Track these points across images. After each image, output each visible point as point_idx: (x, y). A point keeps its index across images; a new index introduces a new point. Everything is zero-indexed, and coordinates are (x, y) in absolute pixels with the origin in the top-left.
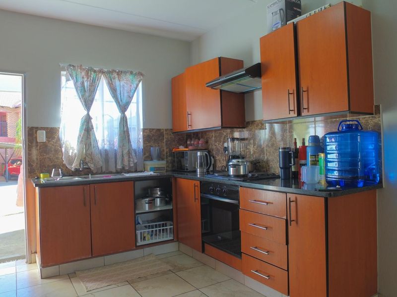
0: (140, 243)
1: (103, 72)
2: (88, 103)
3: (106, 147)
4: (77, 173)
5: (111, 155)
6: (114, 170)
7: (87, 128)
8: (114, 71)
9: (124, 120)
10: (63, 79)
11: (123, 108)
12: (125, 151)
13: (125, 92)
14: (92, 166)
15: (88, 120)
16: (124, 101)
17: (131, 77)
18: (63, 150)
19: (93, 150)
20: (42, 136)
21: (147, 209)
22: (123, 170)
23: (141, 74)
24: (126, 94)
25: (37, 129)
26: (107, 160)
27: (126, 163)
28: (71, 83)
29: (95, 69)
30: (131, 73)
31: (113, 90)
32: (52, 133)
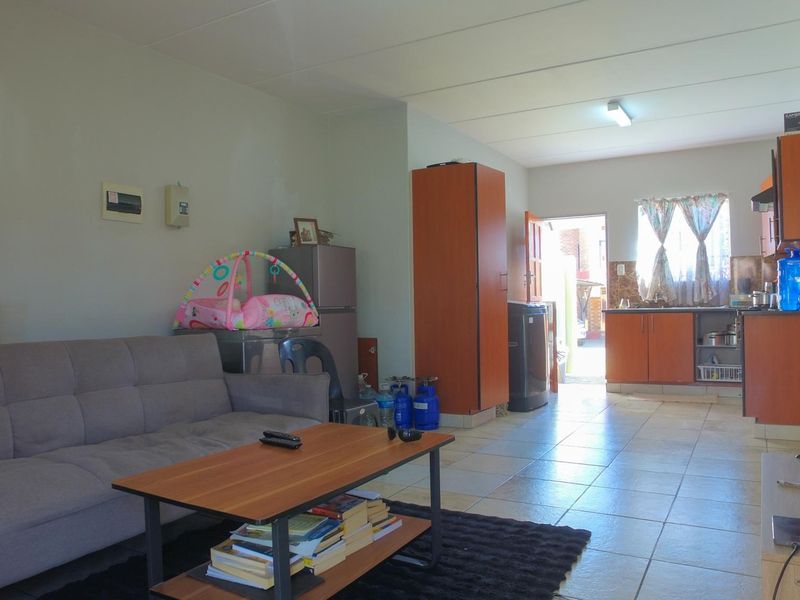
0: (703, 379)
1: (677, 201)
2: (662, 236)
3: (684, 279)
4: (652, 304)
5: (689, 288)
6: (691, 303)
7: (662, 261)
8: (688, 198)
9: (702, 251)
10: (640, 213)
11: (702, 237)
12: (703, 284)
13: (704, 219)
14: (665, 298)
15: (662, 252)
16: (702, 228)
17: (712, 200)
18: (639, 283)
19: (667, 283)
20: (621, 270)
21: (714, 344)
22: (701, 304)
23: (722, 195)
24: (704, 221)
25: (617, 263)
26: (684, 294)
27: (703, 296)
28: (646, 216)
29: (668, 199)
30: (710, 196)
31: (690, 218)
32: (630, 266)
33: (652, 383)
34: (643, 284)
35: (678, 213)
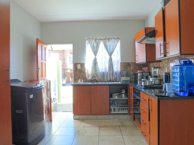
0: (112, 112)
1: (101, 40)
2: (95, 53)
3: (103, 71)
4: (91, 81)
5: (105, 75)
6: (106, 81)
7: (95, 63)
8: (106, 39)
9: (111, 60)
10: (87, 44)
11: (110, 54)
12: (111, 73)
13: (111, 47)
14: (97, 79)
15: (95, 60)
16: (111, 51)
17: (114, 40)
18: (86, 72)
19: (97, 72)
20: (79, 67)
21: (117, 98)
22: (110, 81)
23: (118, 38)
24: (112, 48)
25: (77, 64)
26: (104, 76)
27: (111, 78)
28: (89, 45)
29: (98, 38)
30: (114, 38)
31: (106, 47)
32: (82, 65)
33: (92, 115)
34: (88, 73)
35: (102, 44)
